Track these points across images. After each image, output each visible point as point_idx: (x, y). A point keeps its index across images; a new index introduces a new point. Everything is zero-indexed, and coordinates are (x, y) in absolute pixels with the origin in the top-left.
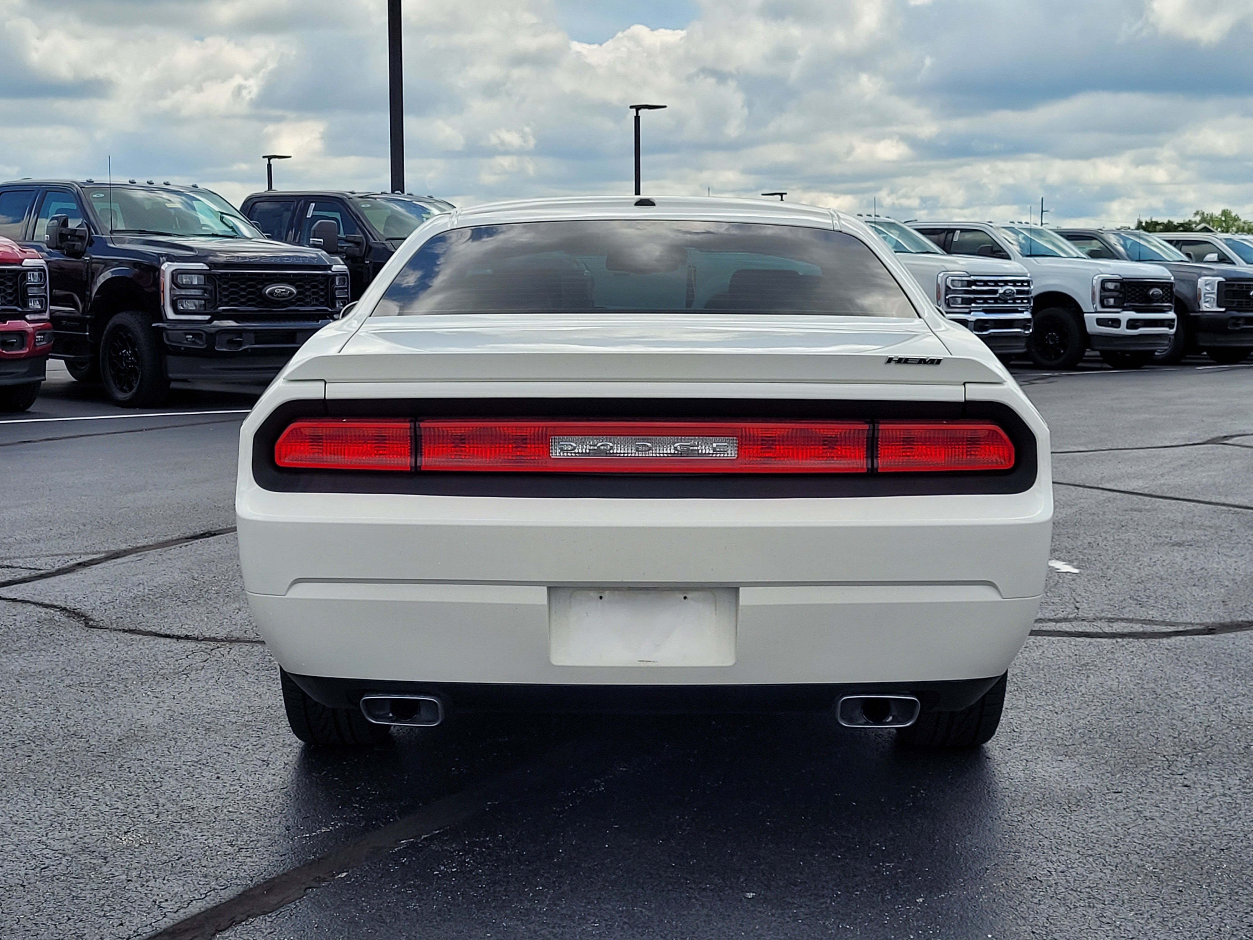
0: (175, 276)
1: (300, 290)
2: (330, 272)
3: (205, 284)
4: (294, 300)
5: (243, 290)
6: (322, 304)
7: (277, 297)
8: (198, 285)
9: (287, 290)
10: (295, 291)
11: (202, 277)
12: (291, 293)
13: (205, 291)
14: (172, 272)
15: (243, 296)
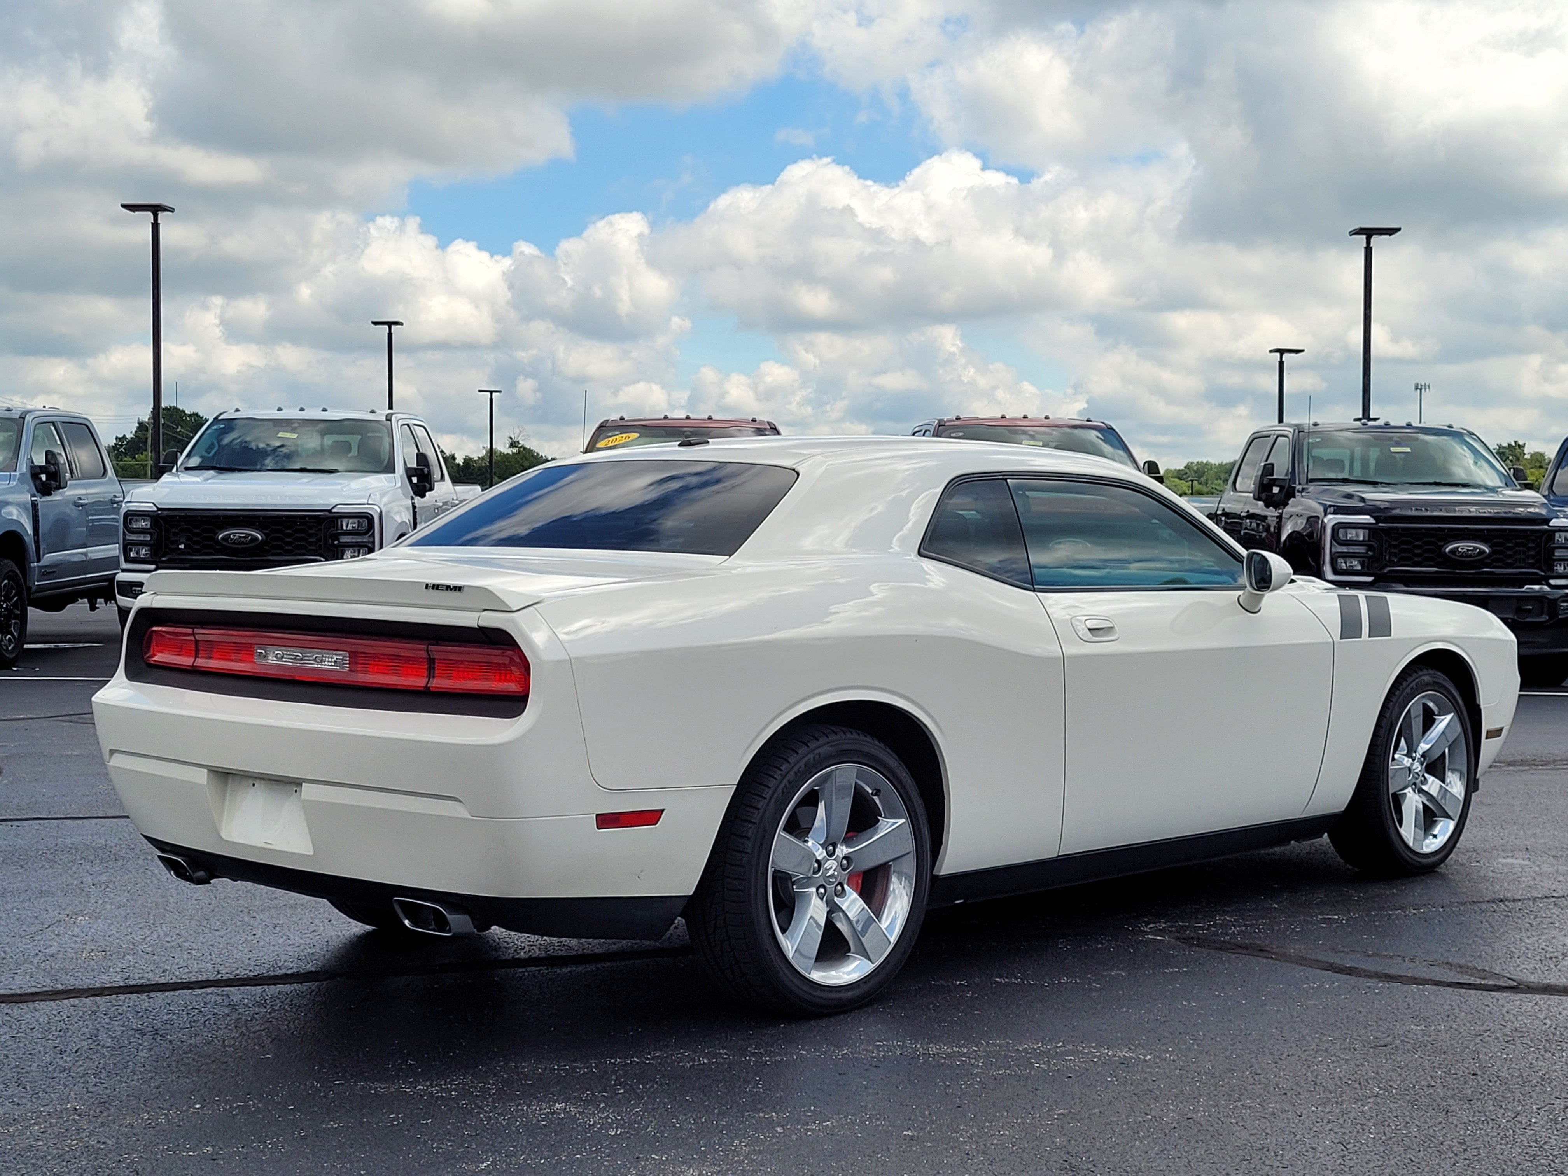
0: (1336, 531)
1: (1495, 548)
2: (1546, 527)
3: (1369, 540)
4: (1489, 561)
5: (1418, 547)
6: (1532, 566)
7: (1462, 556)
8: (1363, 541)
9: (1476, 548)
10: (1487, 550)
11: (1367, 532)
12: (1482, 552)
13: (1370, 548)
14: (1333, 528)
15: (1418, 555)
